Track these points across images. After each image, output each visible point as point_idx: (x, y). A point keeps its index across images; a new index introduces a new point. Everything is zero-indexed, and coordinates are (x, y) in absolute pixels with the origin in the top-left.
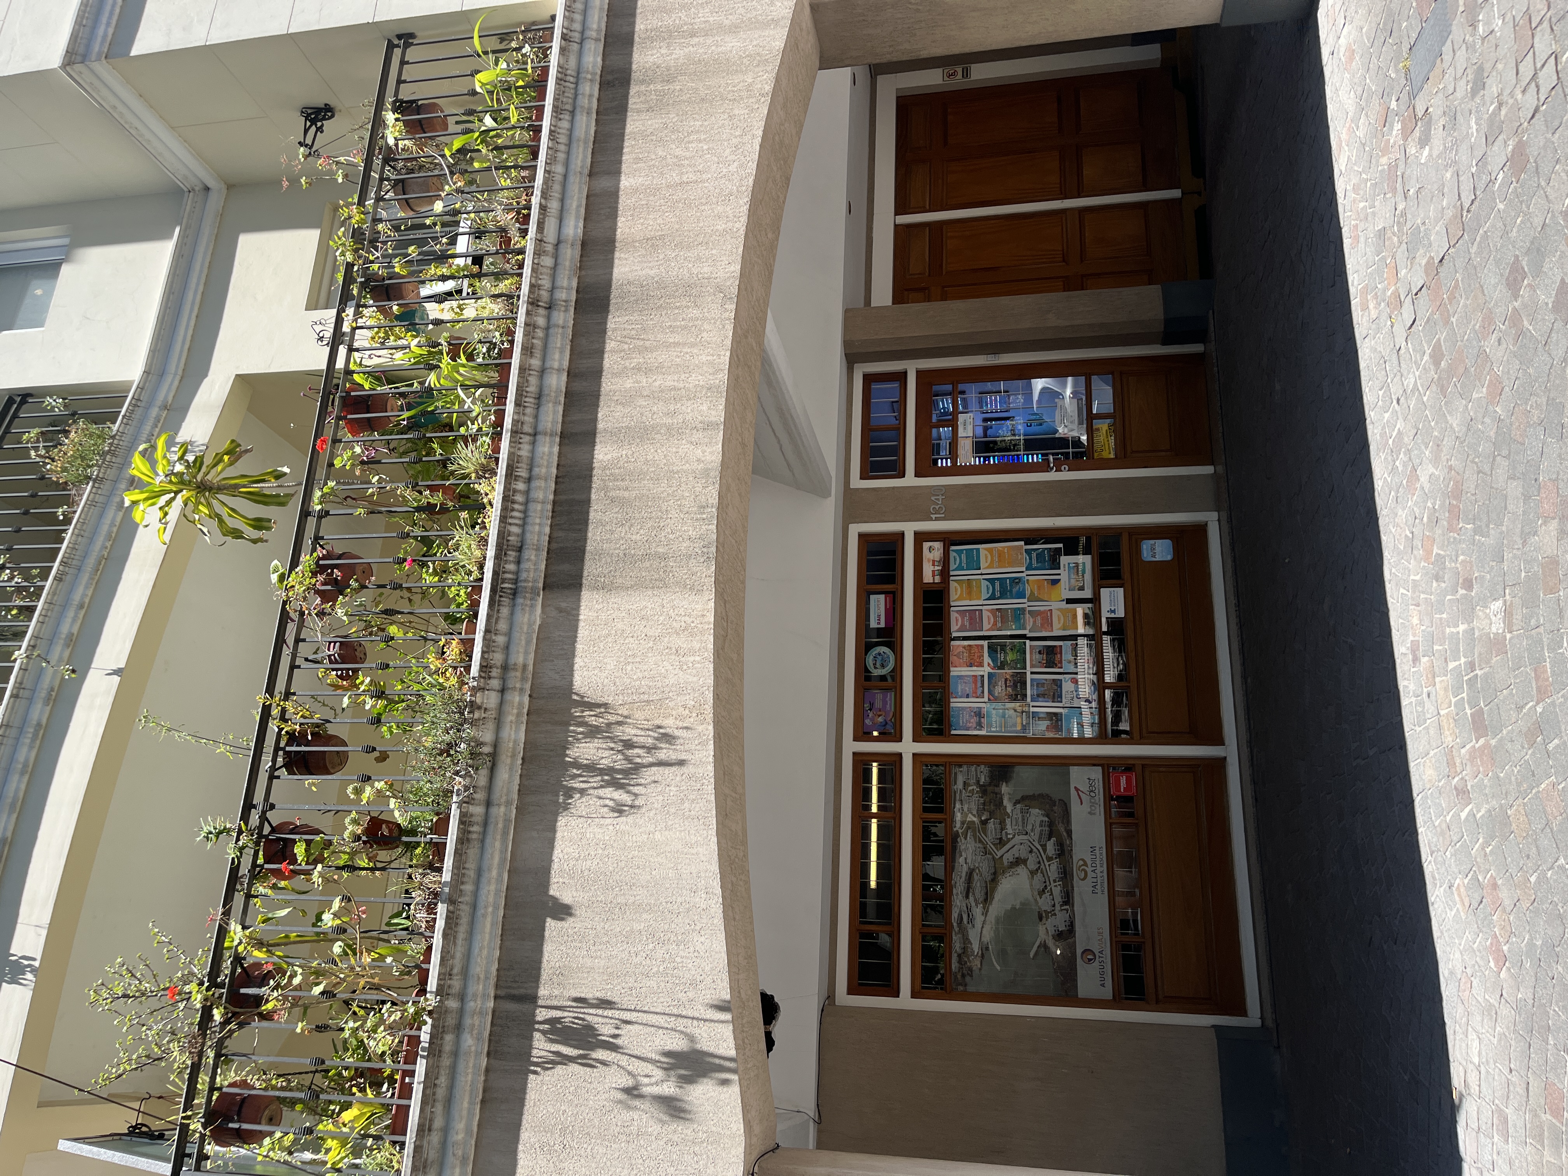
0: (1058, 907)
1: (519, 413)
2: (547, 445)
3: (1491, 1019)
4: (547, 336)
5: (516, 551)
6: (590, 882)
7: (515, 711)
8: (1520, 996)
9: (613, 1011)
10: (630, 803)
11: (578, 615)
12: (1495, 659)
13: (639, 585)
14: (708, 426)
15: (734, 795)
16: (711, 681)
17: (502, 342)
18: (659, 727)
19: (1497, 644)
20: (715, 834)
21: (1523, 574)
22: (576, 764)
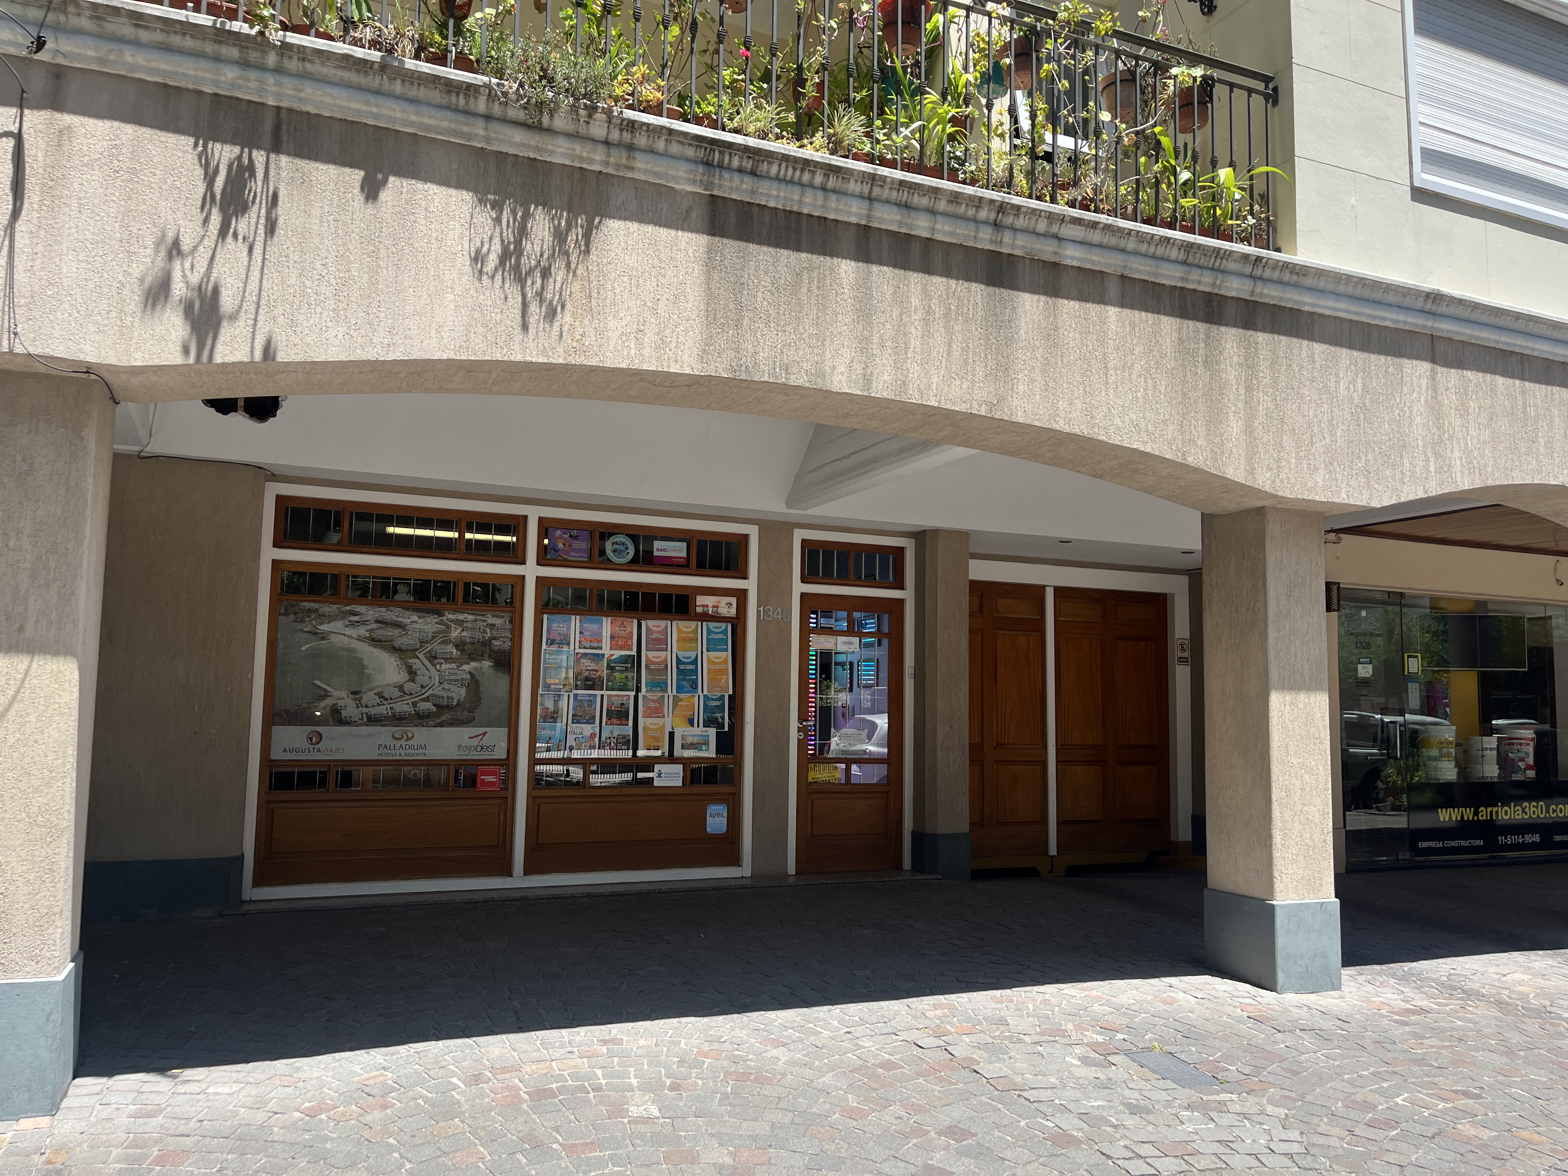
0: (365, 710)
1: (892, 184)
2: (859, 211)
3: (252, 1104)
4: (968, 220)
5: (752, 170)
6: (402, 222)
7: (585, 154)
8: (276, 1129)
9: (263, 235)
10: (485, 270)
11: (683, 230)
12: (603, 1108)
13: (710, 296)
14: (867, 380)
15: (491, 381)
16: (609, 364)
17: (965, 173)
18: (563, 307)
19: (618, 1110)
20: (450, 357)
21: (683, 1134)
22: (527, 216)
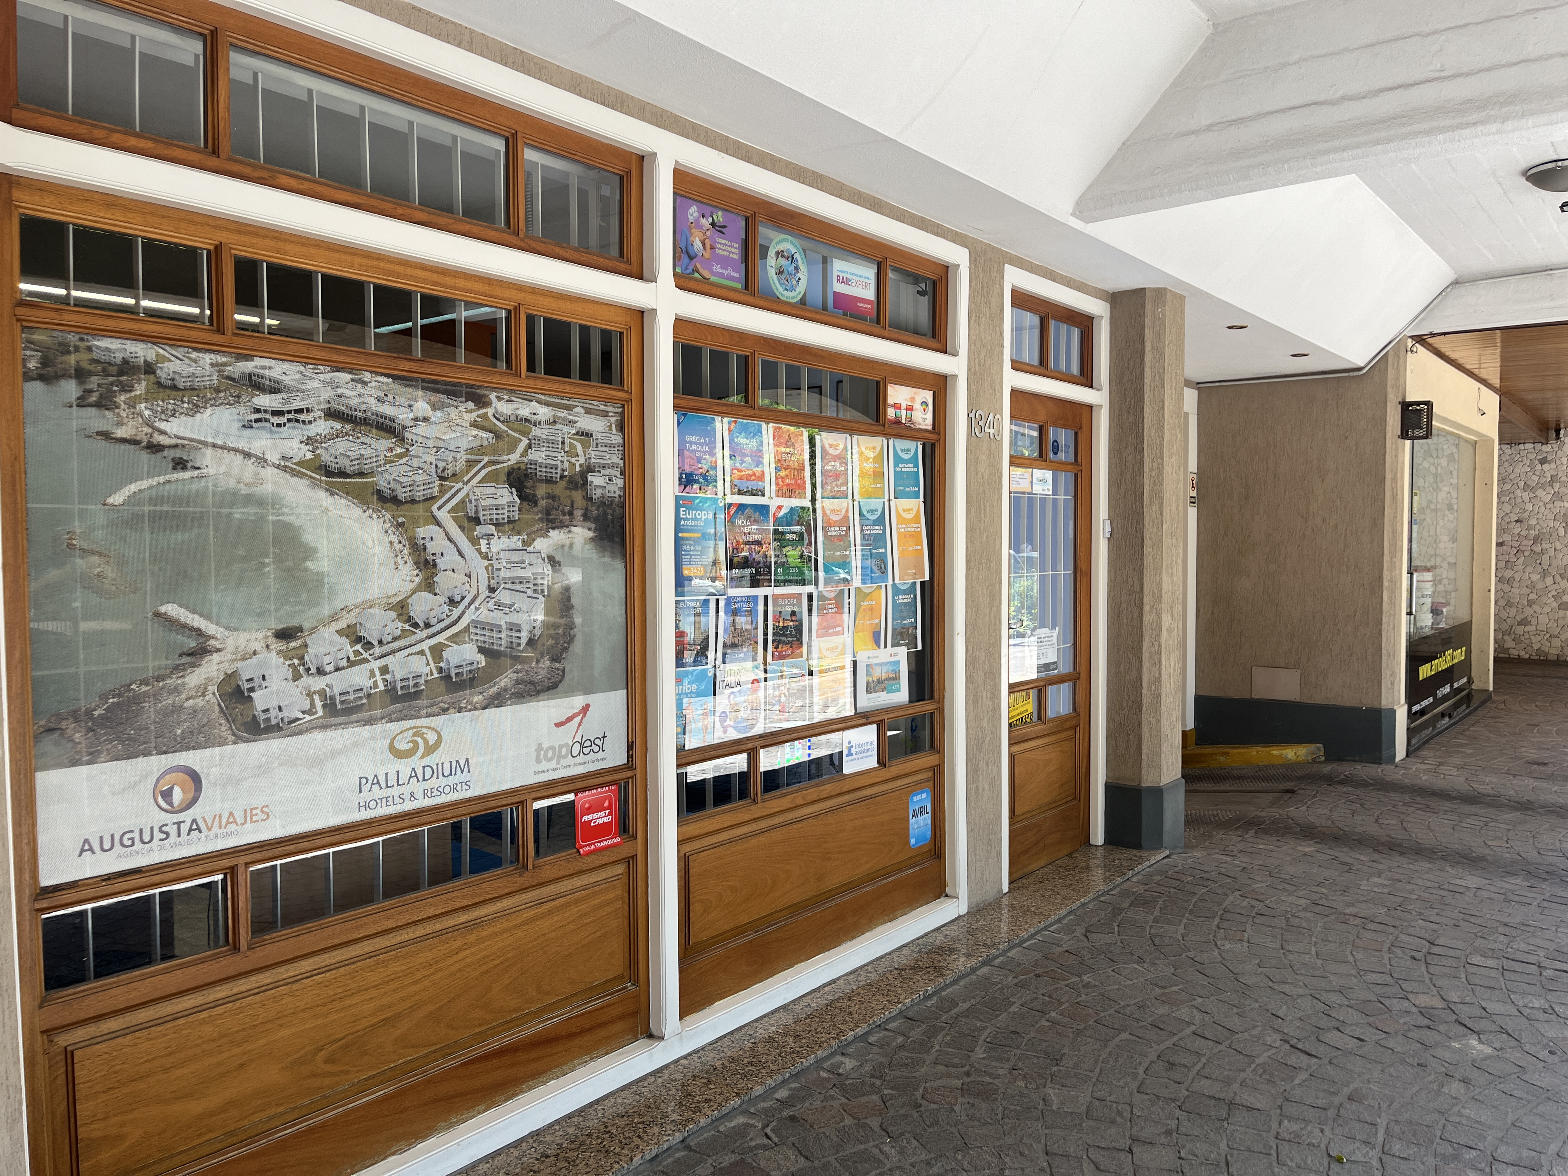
0: (319, 683)
